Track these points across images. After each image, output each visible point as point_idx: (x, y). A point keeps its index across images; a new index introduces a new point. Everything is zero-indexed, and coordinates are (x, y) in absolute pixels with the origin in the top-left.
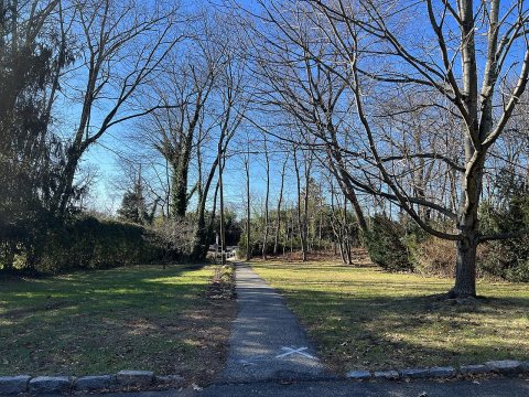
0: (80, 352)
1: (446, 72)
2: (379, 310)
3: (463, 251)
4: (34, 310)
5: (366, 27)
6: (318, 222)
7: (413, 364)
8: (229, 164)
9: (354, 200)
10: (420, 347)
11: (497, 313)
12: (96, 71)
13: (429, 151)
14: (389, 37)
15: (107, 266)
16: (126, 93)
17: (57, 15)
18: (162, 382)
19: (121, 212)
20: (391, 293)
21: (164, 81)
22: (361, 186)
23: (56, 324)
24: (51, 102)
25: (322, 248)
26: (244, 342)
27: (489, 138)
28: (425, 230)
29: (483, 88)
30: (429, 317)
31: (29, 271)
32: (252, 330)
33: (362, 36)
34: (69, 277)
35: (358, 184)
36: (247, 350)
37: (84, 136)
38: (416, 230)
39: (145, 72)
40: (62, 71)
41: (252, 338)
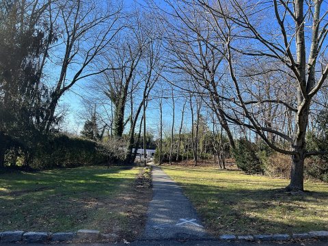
0: (54, 217)
1: (286, 49)
2: (242, 197)
3: (295, 161)
4: (28, 192)
5: (237, 21)
6: (204, 142)
7: (263, 231)
8: (150, 104)
9: (227, 129)
10: (268, 221)
11: (317, 202)
12: (71, 47)
13: (275, 99)
14: (251, 28)
15: (73, 166)
16: (88, 60)
17: (48, 12)
18: (105, 238)
19: (83, 133)
20: (250, 187)
21: (111, 53)
22: (232, 119)
23: (41, 200)
24: (43, 65)
25: (206, 158)
26: (156, 215)
27: (313, 91)
28: (272, 148)
29: (309, 60)
30: (274, 203)
31: (26, 168)
32: (161, 207)
33: (234, 27)
34: (50, 172)
35: (230, 118)
36: (158, 220)
37: (62, 85)
38: (266, 149)
39: (100, 47)
40: (50, 46)
41: (161, 213)
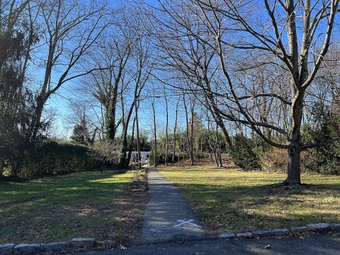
0: (47, 227)
1: (278, 41)
2: (240, 194)
3: (292, 155)
4: (17, 202)
5: (227, 14)
6: (200, 141)
7: (261, 227)
8: (141, 105)
9: (222, 126)
10: (266, 217)
11: (315, 194)
12: (54, 47)
13: (269, 92)
14: (241, 20)
15: (64, 173)
16: (73, 61)
17: (27, 12)
18: (101, 245)
19: (72, 138)
20: (247, 184)
21: (98, 52)
22: (226, 116)
23: (32, 211)
24: (25, 68)
25: (203, 157)
26: (153, 218)
27: (306, 82)
28: (268, 143)
29: (302, 51)
30: (272, 198)
31: (13, 178)
32: (158, 210)
33: (225, 20)
34: (40, 181)
35: (224, 115)
36: (156, 223)
37: (47, 89)
38: (262, 144)
39: (86, 47)
40: (31, 48)
41: (158, 215)
